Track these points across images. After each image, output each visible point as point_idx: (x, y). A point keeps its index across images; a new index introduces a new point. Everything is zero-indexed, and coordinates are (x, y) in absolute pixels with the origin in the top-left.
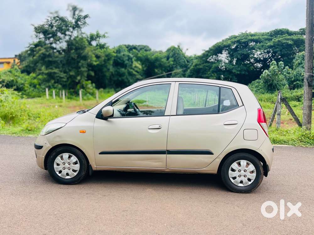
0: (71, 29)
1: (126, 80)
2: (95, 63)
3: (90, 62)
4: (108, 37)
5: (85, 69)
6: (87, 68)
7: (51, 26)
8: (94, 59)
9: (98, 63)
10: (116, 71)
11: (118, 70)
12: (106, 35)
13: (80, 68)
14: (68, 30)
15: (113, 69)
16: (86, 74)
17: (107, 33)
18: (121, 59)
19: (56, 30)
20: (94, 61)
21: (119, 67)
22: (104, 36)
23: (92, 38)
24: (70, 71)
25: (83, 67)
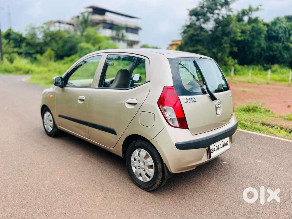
0: (219, 7)
1: (278, 55)
2: (239, 39)
3: (234, 37)
4: (262, 9)
5: (228, 45)
6: (229, 44)
7: (202, 7)
8: (239, 34)
9: (242, 38)
10: (269, 46)
11: (271, 45)
12: (260, 7)
13: (222, 44)
14: (217, 9)
15: (266, 44)
16: (228, 50)
17: (261, 6)
18: (277, 32)
19: (207, 11)
20: (239, 36)
21: (273, 41)
22: (258, 9)
23: (244, 13)
24: (213, 48)
25: (226, 43)
